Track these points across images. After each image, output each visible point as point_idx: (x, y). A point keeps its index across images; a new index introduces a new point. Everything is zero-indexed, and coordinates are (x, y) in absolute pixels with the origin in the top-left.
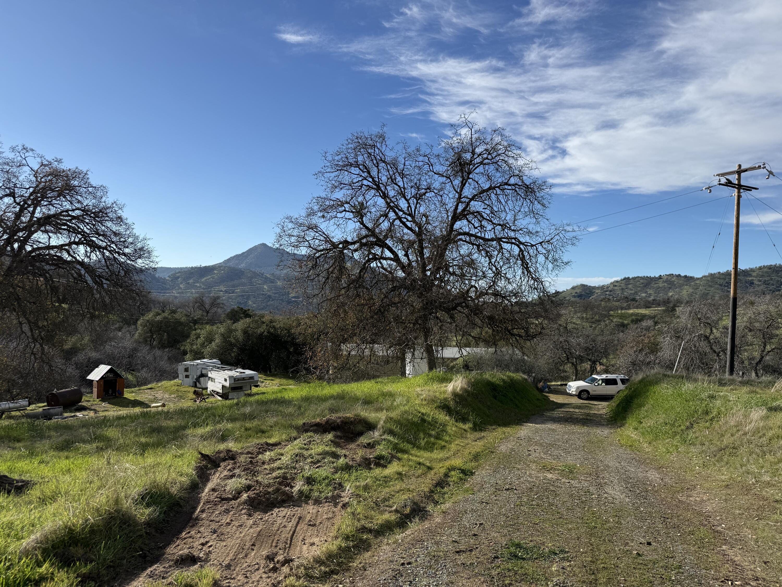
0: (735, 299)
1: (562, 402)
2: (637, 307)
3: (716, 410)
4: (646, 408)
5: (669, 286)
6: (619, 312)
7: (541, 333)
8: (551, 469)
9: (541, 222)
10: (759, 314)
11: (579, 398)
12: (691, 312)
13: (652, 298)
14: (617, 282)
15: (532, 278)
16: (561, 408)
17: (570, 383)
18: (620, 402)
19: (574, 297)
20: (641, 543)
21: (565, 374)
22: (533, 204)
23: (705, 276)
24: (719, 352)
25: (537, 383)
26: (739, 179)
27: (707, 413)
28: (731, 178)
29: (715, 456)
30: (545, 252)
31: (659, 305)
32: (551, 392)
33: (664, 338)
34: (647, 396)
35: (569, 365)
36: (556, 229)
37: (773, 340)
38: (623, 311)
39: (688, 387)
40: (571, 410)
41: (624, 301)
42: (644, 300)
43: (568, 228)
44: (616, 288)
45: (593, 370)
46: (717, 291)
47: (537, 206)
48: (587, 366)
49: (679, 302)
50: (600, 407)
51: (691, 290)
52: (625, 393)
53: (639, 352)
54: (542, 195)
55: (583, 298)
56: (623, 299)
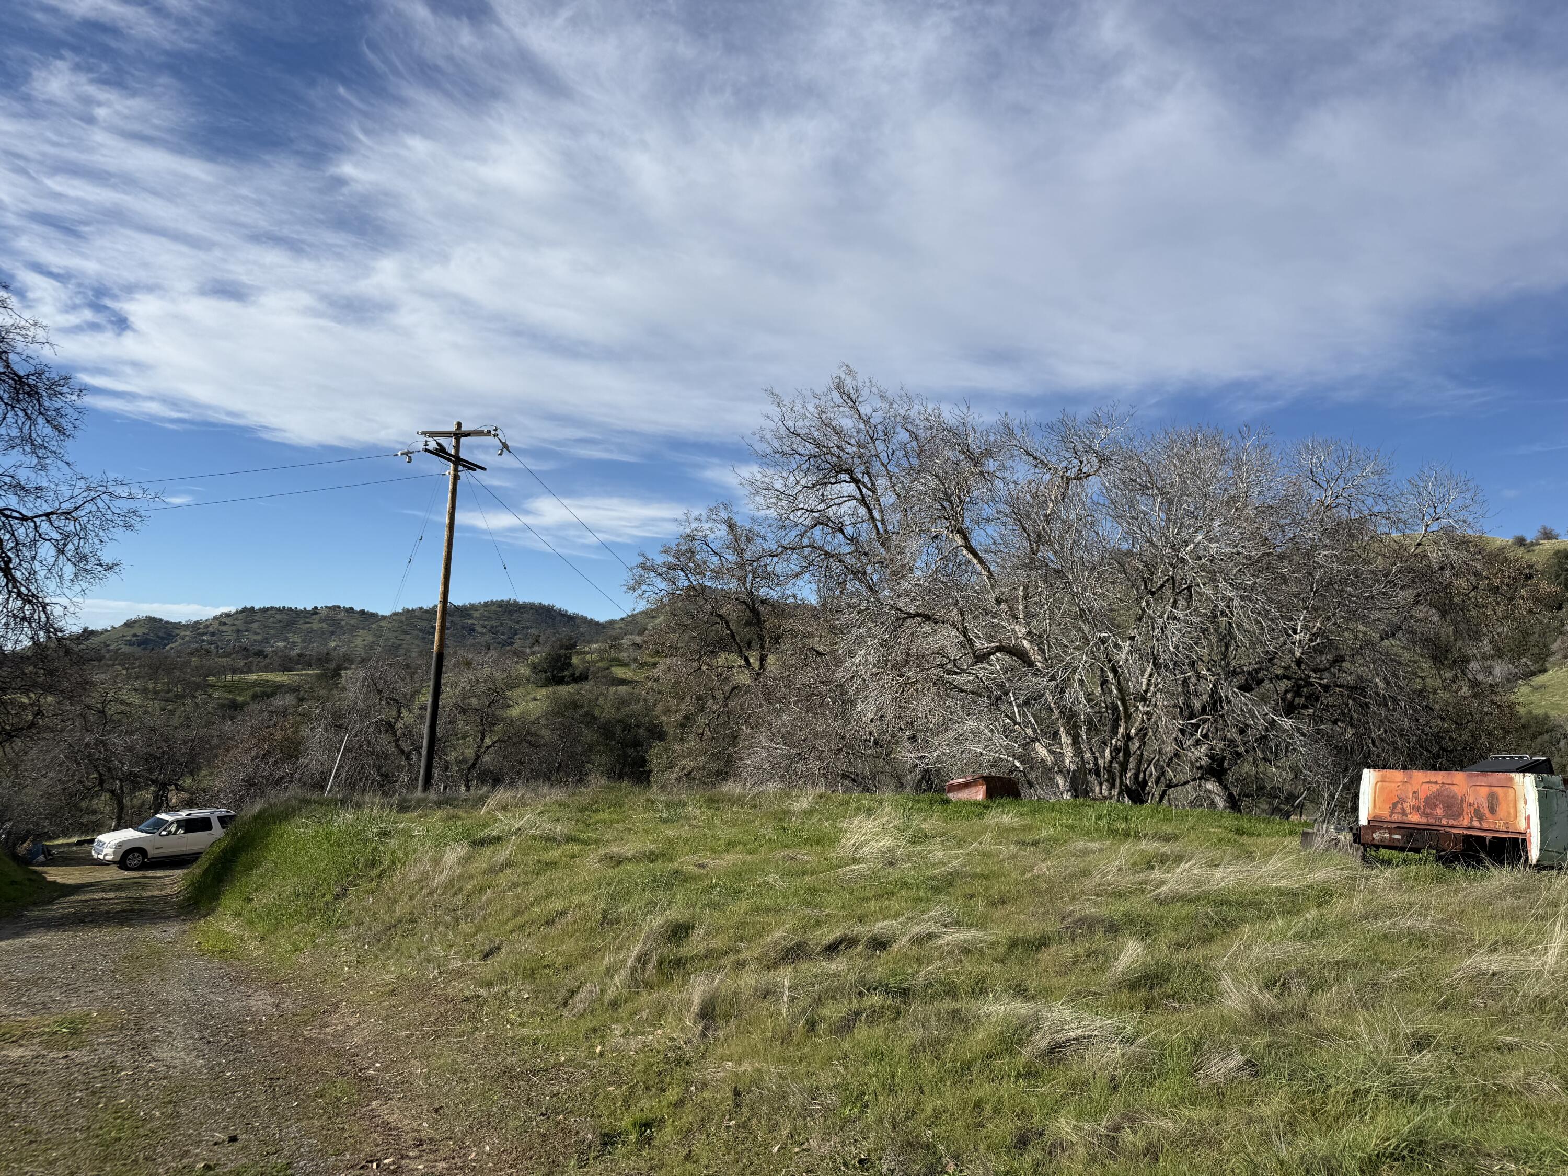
0: (440, 657)
1: (79, 881)
2: (266, 669)
3: (388, 856)
4: (261, 870)
5: (331, 629)
6: (229, 677)
7: (32, 724)
8: (22, 1038)
9: (50, 468)
10: (478, 682)
11: (120, 868)
12: (365, 679)
13: (297, 651)
14: (228, 615)
15: (19, 594)
16: (72, 895)
17: (102, 838)
18: (211, 865)
19: (130, 643)
20: (216, 1144)
21: (94, 818)
22: (34, 423)
23: (396, 614)
24: (410, 753)
25: (14, 845)
26: (457, 447)
27: (373, 864)
28: (445, 442)
29: (379, 941)
30: (56, 536)
31: (309, 665)
32: (54, 860)
33: (313, 729)
34: (267, 845)
35: (106, 796)
36: (88, 488)
37: (495, 728)
38: (236, 677)
39: (345, 818)
40: (96, 896)
41: (240, 656)
42: (280, 654)
43: (118, 491)
44: (224, 628)
45: (160, 804)
46: (416, 642)
47: (43, 429)
48: (147, 795)
49: (347, 660)
50: (167, 881)
51: (370, 638)
52: (223, 844)
53: (262, 760)
54: (58, 405)
55: (150, 646)
56: (238, 652)
